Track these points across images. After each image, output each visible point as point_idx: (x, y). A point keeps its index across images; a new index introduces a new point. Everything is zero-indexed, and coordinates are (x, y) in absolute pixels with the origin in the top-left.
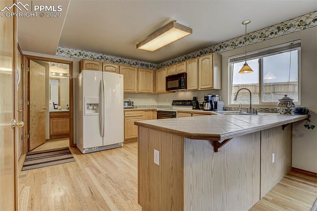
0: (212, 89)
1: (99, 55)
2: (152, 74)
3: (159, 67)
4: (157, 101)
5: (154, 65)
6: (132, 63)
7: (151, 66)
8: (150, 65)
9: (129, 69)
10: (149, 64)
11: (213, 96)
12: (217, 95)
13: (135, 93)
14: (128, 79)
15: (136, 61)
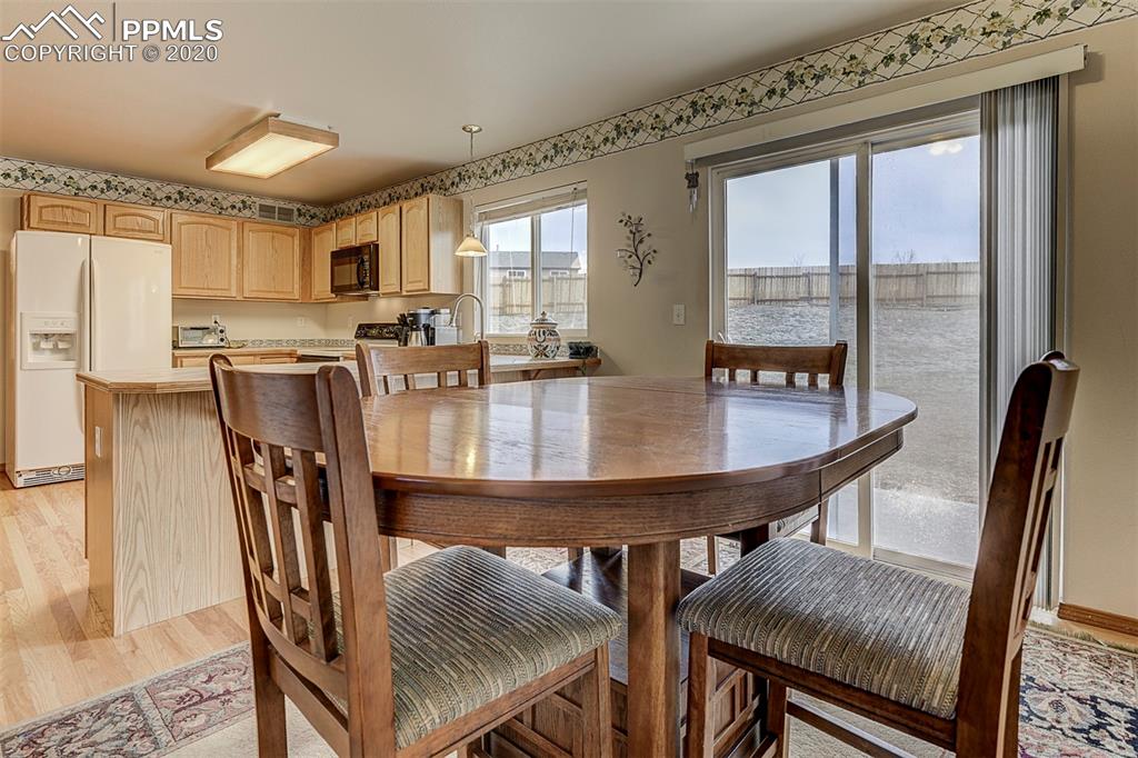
0: (425, 294)
1: (99, 179)
2: (297, 242)
3: (329, 217)
4: (325, 325)
5: (312, 211)
6: (226, 204)
7: (300, 215)
8: (299, 210)
9: (209, 224)
10: (295, 206)
11: (433, 313)
12: (442, 311)
13: (232, 301)
14: (204, 256)
15: (242, 198)
